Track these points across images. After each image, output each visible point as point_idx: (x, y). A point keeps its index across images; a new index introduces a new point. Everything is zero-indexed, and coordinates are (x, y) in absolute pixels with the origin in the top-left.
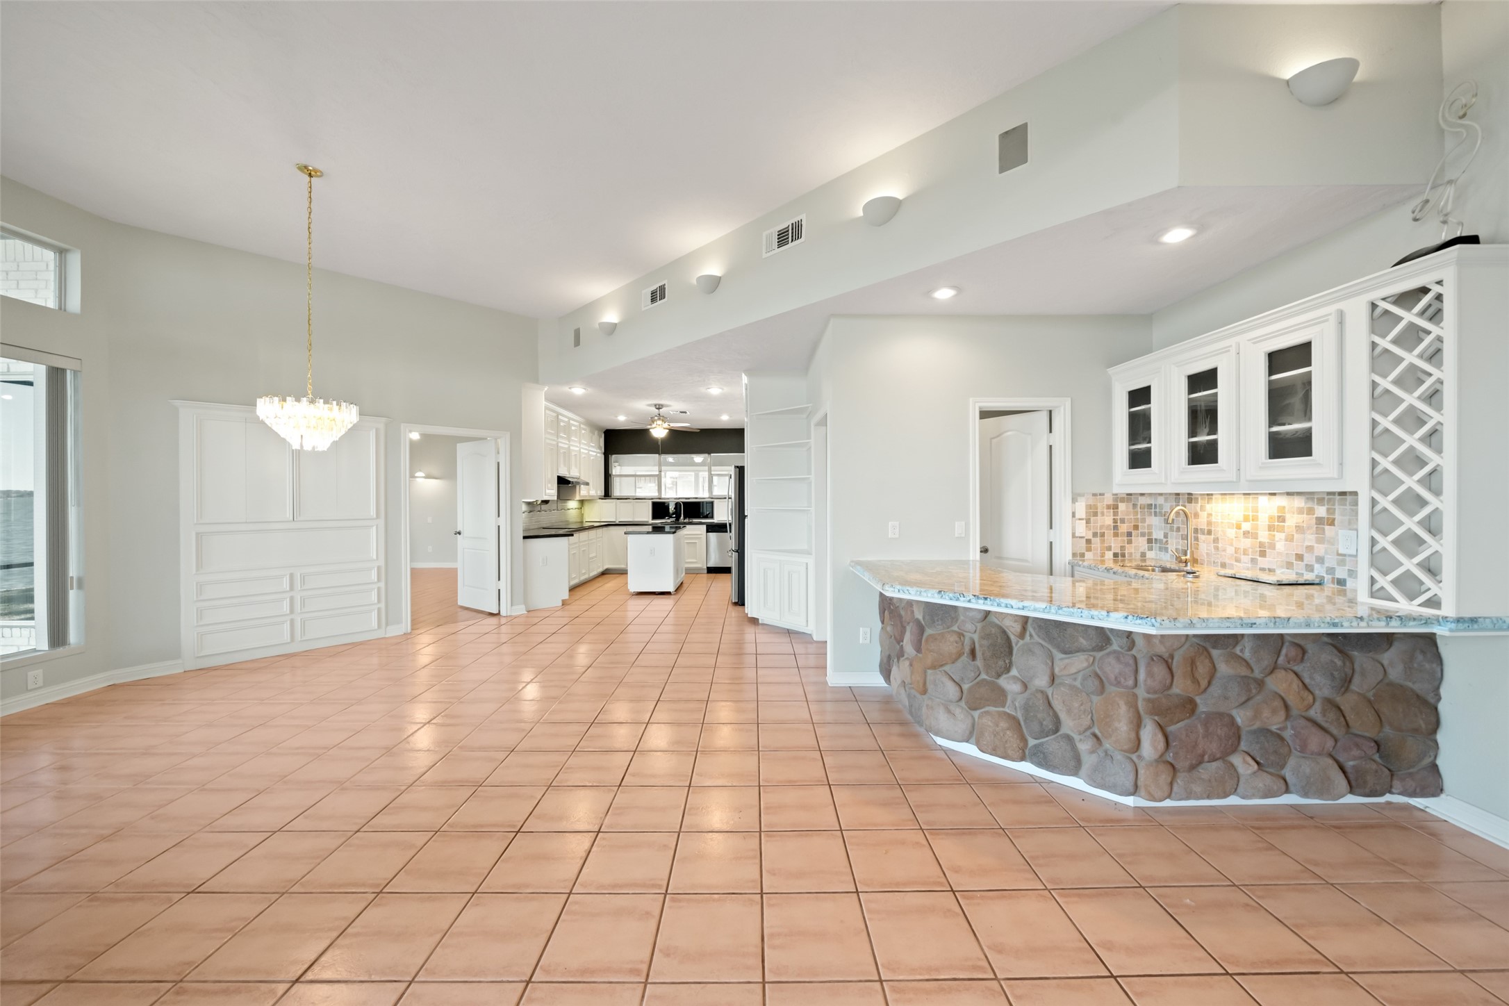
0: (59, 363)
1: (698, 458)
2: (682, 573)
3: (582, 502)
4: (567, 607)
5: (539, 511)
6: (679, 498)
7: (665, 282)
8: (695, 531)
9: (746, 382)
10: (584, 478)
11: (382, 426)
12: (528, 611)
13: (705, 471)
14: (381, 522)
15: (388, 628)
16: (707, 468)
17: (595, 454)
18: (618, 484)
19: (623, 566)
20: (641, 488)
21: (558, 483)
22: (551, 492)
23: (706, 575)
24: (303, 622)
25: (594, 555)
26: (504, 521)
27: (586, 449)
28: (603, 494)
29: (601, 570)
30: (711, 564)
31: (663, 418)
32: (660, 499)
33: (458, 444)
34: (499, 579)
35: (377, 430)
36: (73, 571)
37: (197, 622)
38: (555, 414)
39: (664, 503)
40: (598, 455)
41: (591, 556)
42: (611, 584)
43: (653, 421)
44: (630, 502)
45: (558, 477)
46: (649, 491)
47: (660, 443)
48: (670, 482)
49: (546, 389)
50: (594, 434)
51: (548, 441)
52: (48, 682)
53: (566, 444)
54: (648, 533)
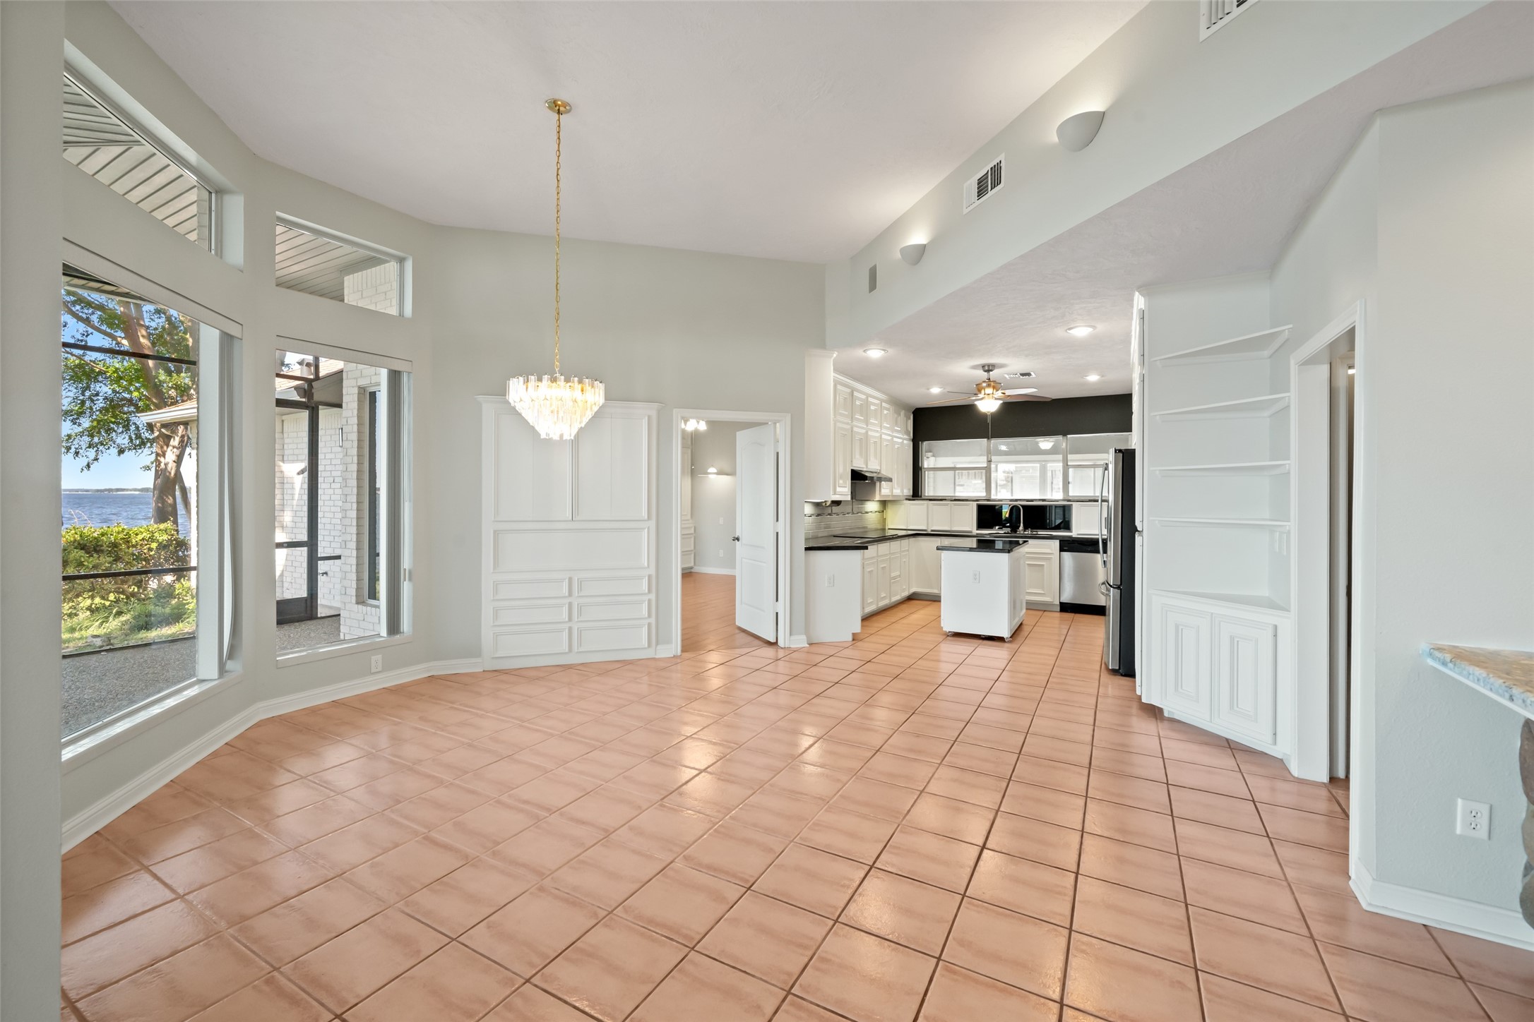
0: (397, 366)
1: (1046, 443)
2: (1021, 610)
3: (884, 503)
4: (859, 644)
5: (829, 514)
6: (1016, 500)
7: (1002, 157)
8: (1042, 549)
9: (1142, 306)
10: (885, 473)
11: (654, 414)
12: (811, 644)
13: (1057, 461)
14: (653, 523)
15: (659, 647)
16: (1060, 457)
17: (900, 441)
18: (931, 480)
19: (935, 591)
20: (962, 485)
21: (852, 479)
22: (843, 491)
23: (1058, 615)
24: (580, 631)
25: (898, 573)
26: (783, 527)
27: (889, 435)
28: (911, 494)
29: (906, 594)
30: (1067, 597)
31: (996, 385)
32: (988, 500)
33: (737, 433)
34: (777, 600)
35: (649, 418)
36: (406, 562)
37: (494, 622)
38: (849, 390)
39: (993, 507)
40: (905, 442)
41: (893, 575)
42: (919, 614)
43: (979, 389)
44: (947, 505)
45: (852, 470)
46: (974, 489)
47: (989, 421)
48: (1004, 478)
49: (835, 355)
50: (900, 415)
51: (839, 425)
52: (387, 667)
53: (863, 428)
54: (971, 550)
